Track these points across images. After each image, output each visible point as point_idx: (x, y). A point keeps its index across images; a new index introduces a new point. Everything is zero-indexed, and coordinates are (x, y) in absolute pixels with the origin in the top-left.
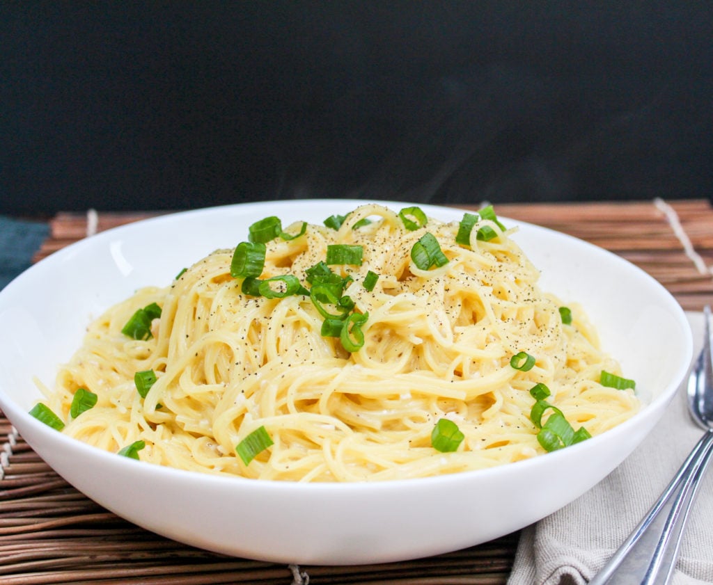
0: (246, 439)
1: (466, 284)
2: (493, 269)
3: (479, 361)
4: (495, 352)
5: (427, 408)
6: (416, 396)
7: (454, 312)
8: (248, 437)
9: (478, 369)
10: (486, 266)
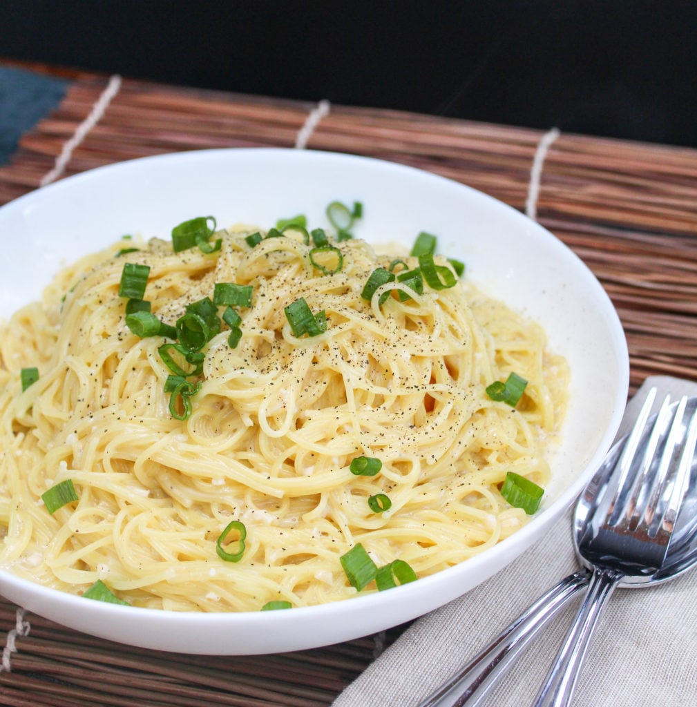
0: (57, 487)
1: (334, 362)
2: (387, 342)
3: (318, 454)
4: (341, 447)
5: (240, 497)
6: (230, 482)
7: (316, 390)
8: (59, 485)
9: (314, 464)
10: (381, 336)
